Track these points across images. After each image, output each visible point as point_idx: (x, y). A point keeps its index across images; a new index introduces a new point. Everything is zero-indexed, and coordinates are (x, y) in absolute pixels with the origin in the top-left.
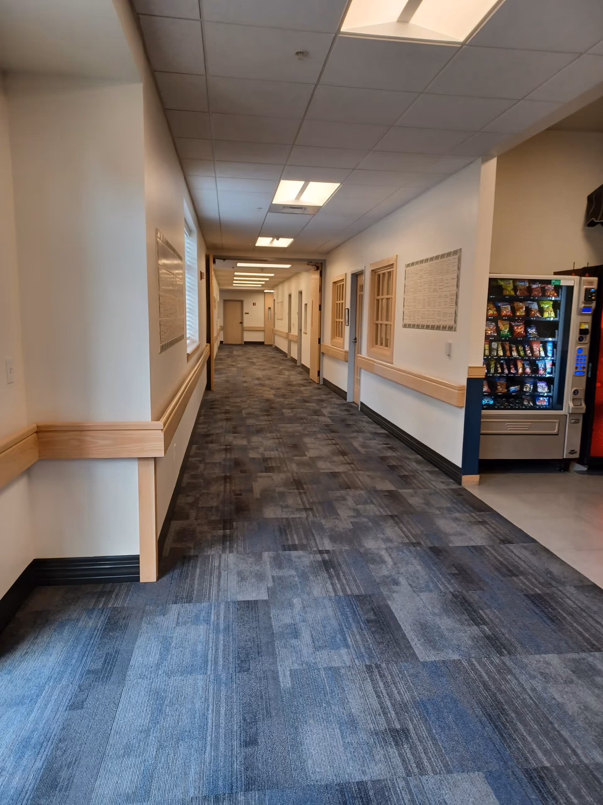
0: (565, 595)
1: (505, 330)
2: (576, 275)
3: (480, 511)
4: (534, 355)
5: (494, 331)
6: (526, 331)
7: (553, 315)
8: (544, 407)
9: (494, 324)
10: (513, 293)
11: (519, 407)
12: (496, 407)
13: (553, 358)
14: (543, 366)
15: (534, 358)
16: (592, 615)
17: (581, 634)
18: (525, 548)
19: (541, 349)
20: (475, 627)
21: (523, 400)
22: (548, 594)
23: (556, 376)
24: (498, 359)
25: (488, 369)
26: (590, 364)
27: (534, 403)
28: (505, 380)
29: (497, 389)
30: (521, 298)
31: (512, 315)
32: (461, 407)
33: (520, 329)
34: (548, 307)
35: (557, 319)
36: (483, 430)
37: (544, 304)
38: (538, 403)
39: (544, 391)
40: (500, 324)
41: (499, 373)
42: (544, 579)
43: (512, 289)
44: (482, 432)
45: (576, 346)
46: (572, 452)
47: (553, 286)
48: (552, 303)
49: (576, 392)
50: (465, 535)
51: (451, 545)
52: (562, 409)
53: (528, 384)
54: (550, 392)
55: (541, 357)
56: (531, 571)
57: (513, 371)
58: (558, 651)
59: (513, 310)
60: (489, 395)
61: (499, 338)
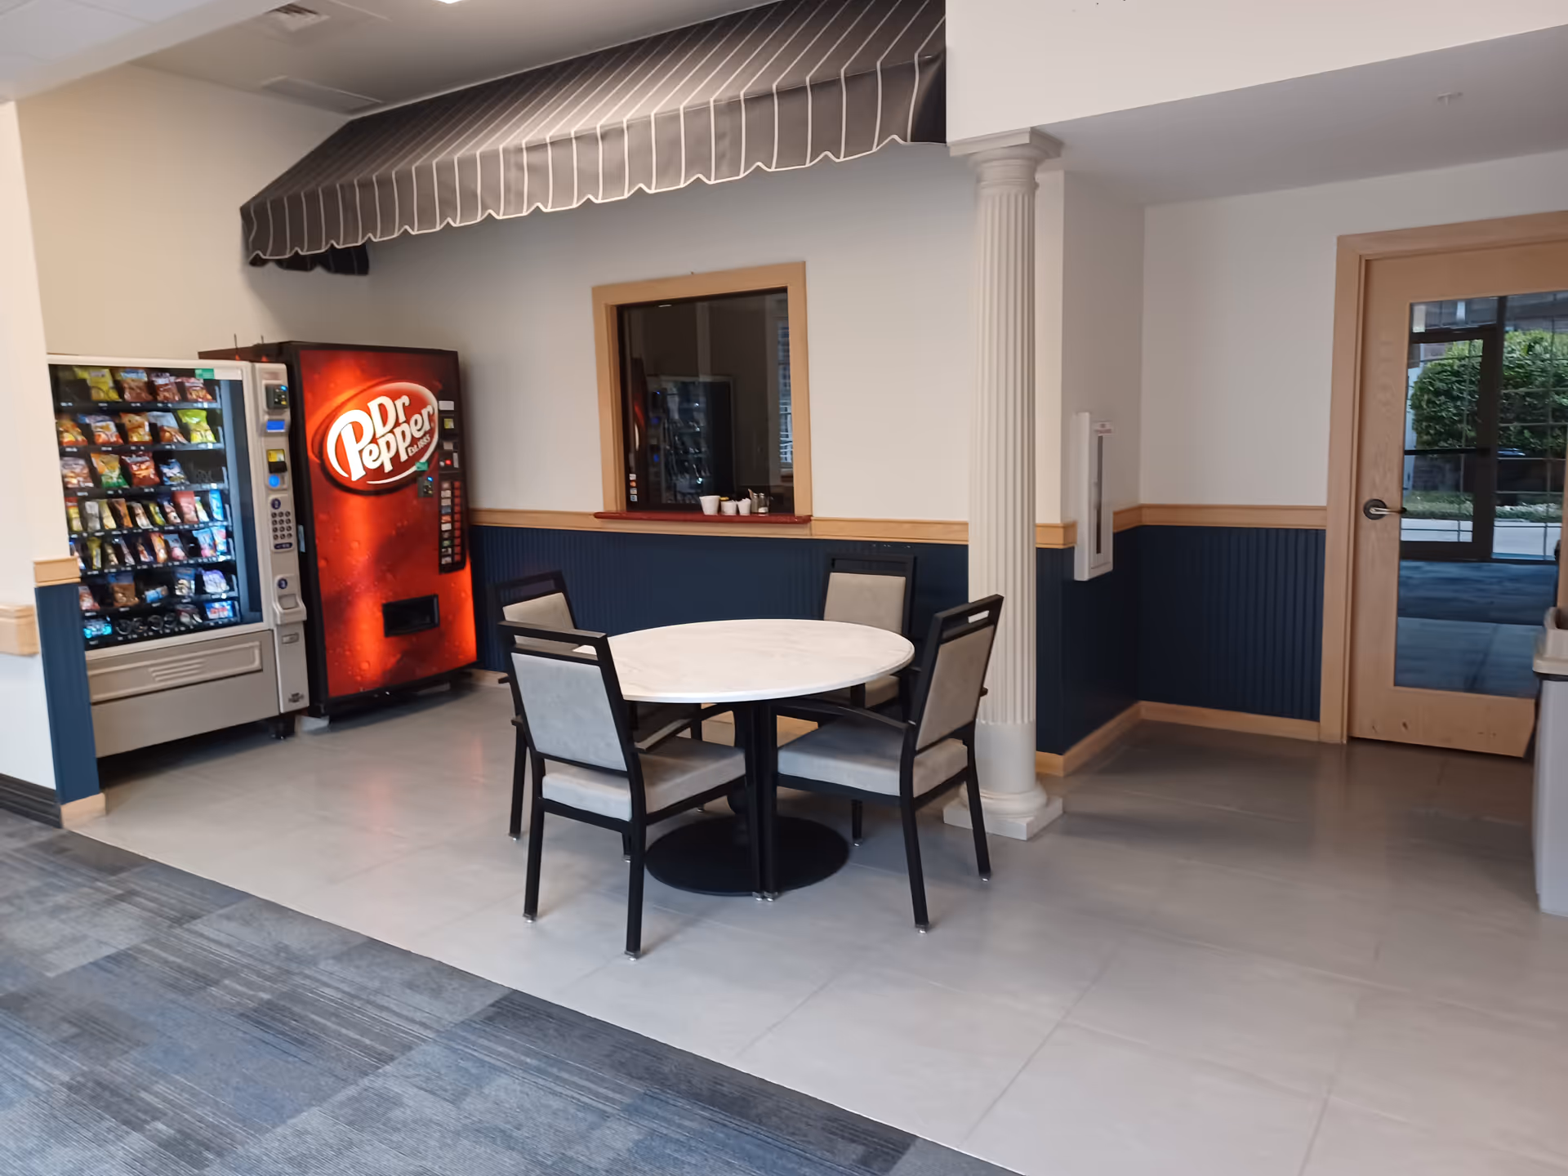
0: (317, 980)
1: (111, 474)
2: (242, 359)
3: (115, 870)
4: (185, 520)
5: (85, 478)
6: (159, 473)
7: (210, 437)
8: (226, 620)
9: (82, 462)
10: (114, 396)
11: (172, 630)
12: (120, 638)
13: (225, 523)
14: (208, 540)
15: (187, 527)
16: (372, 998)
17: (356, 1044)
18: (228, 918)
19: (199, 507)
20: (135, 1135)
21: (178, 613)
22: (284, 996)
23: (239, 558)
24: (106, 538)
25: (87, 560)
26: (301, 528)
27: (204, 616)
28: (131, 578)
29: (115, 600)
30: (137, 407)
31: (121, 441)
32: (32, 655)
33: (144, 469)
34: (198, 423)
35: (220, 446)
36: (97, 693)
37: (187, 416)
38: (211, 616)
39: (220, 591)
40: (97, 462)
41: (113, 567)
42: (273, 966)
43: (112, 388)
44: (96, 697)
45: (268, 495)
46: (295, 698)
47: (202, 381)
48: (204, 414)
49: (282, 584)
50: (85, 937)
51: (51, 975)
52: (261, 620)
53: (183, 579)
54: (232, 589)
55: (201, 523)
56: (245, 961)
57: (145, 557)
58: (318, 1097)
59: (122, 431)
60: (99, 616)
61: (99, 491)
